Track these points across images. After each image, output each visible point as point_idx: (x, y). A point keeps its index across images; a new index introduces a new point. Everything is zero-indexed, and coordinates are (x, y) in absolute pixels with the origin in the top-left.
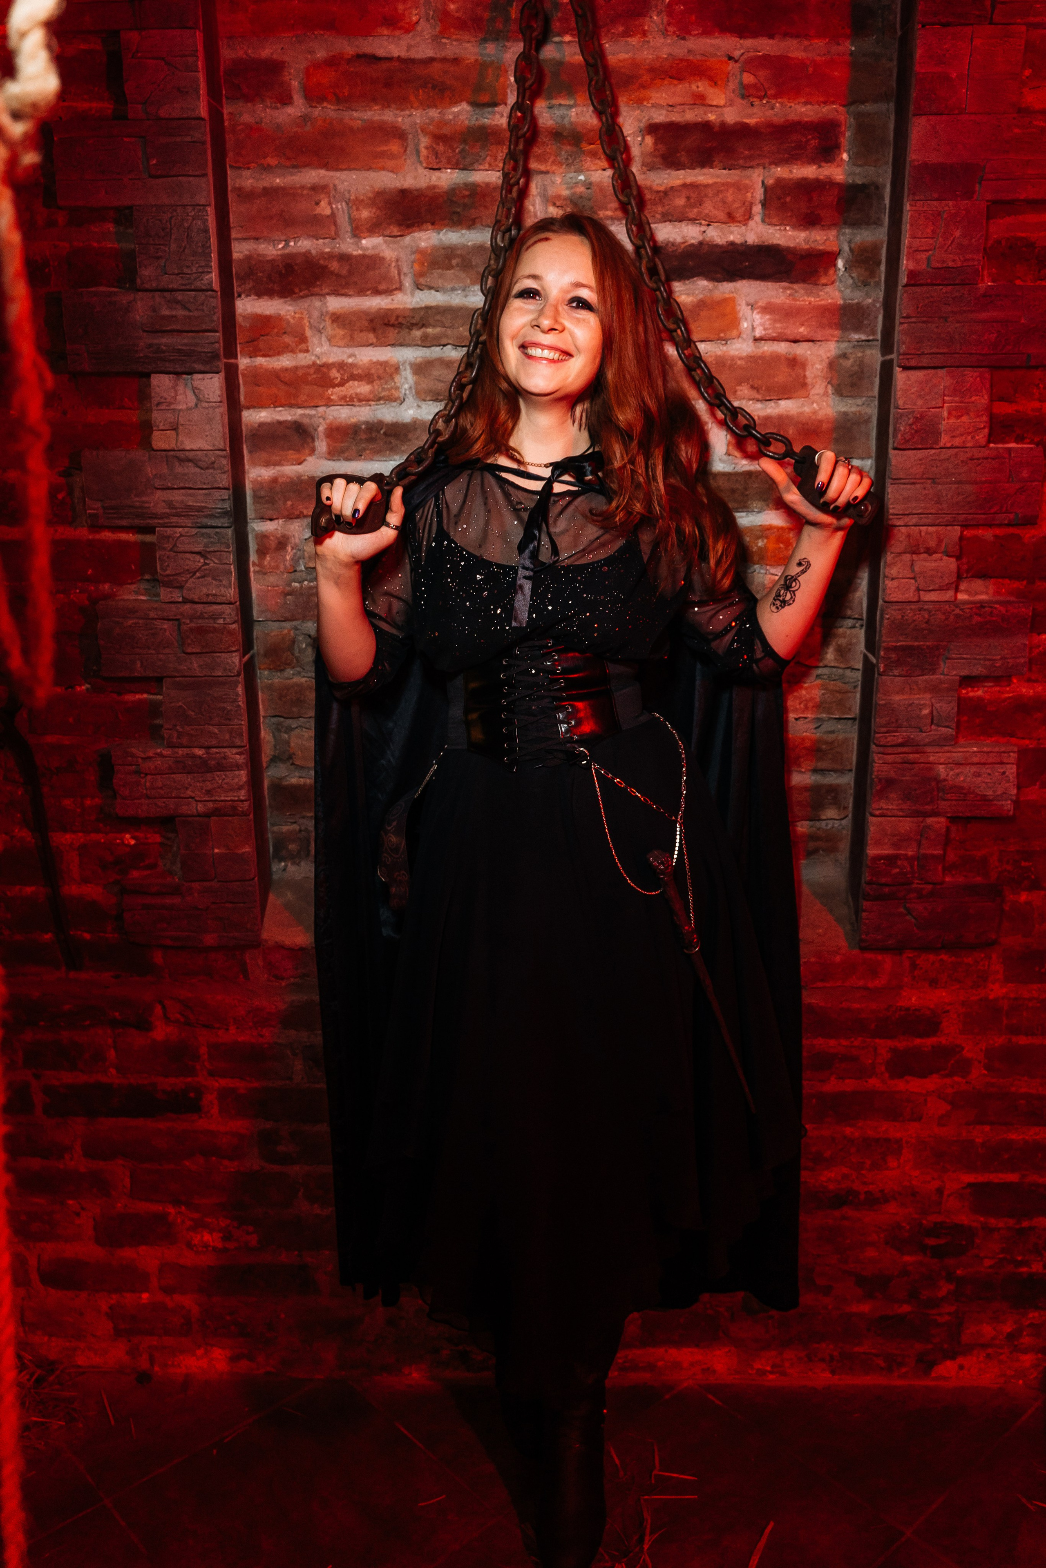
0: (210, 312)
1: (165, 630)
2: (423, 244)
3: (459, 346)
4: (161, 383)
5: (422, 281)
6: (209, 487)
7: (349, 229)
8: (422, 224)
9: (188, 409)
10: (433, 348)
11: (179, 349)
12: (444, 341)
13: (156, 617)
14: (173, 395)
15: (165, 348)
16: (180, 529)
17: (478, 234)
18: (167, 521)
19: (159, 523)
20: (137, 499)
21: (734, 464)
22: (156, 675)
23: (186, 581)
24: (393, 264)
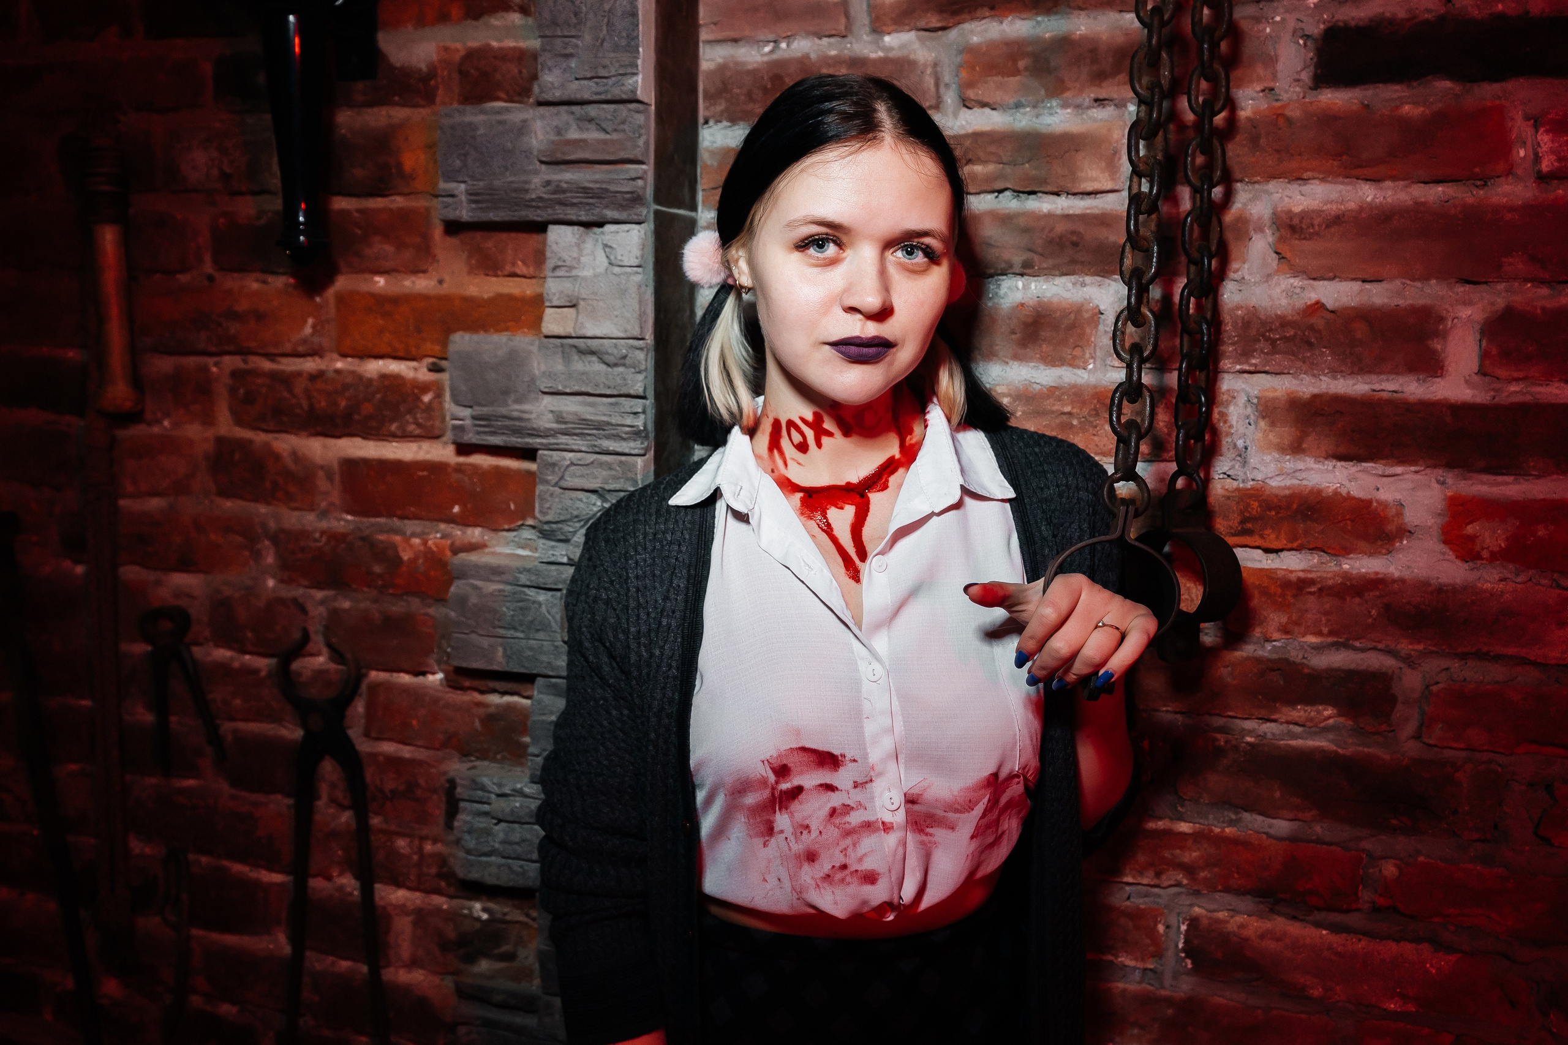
0: (634, 133)
1: (540, 604)
2: (975, 39)
3: (1023, 192)
4: (560, 238)
5: (971, 94)
6: (615, 392)
7: (867, 21)
8: (976, 9)
9: (596, 276)
10: (982, 196)
11: (584, 188)
12: (1000, 185)
13: (528, 583)
14: (575, 255)
15: (565, 186)
16: (571, 455)
17: (1062, 21)
18: (552, 440)
19: (541, 444)
20: (517, 407)
21: (1493, 390)
22: (522, 670)
23: (575, 533)
24: (929, 71)
